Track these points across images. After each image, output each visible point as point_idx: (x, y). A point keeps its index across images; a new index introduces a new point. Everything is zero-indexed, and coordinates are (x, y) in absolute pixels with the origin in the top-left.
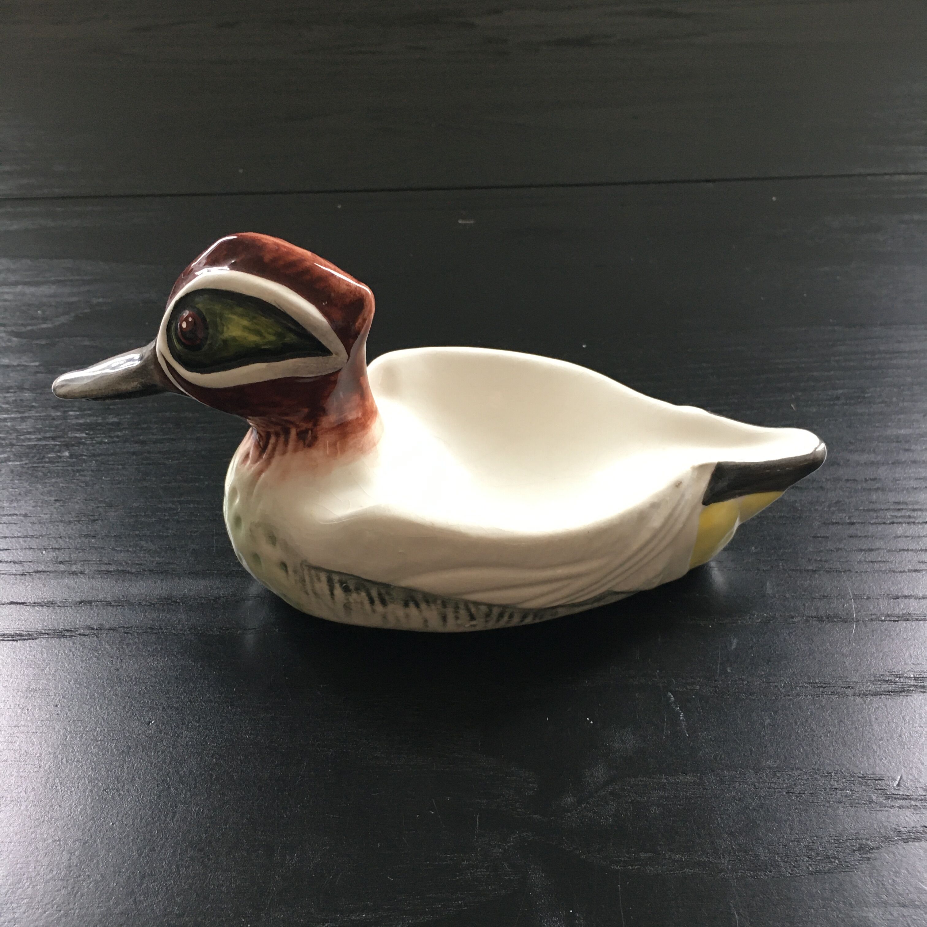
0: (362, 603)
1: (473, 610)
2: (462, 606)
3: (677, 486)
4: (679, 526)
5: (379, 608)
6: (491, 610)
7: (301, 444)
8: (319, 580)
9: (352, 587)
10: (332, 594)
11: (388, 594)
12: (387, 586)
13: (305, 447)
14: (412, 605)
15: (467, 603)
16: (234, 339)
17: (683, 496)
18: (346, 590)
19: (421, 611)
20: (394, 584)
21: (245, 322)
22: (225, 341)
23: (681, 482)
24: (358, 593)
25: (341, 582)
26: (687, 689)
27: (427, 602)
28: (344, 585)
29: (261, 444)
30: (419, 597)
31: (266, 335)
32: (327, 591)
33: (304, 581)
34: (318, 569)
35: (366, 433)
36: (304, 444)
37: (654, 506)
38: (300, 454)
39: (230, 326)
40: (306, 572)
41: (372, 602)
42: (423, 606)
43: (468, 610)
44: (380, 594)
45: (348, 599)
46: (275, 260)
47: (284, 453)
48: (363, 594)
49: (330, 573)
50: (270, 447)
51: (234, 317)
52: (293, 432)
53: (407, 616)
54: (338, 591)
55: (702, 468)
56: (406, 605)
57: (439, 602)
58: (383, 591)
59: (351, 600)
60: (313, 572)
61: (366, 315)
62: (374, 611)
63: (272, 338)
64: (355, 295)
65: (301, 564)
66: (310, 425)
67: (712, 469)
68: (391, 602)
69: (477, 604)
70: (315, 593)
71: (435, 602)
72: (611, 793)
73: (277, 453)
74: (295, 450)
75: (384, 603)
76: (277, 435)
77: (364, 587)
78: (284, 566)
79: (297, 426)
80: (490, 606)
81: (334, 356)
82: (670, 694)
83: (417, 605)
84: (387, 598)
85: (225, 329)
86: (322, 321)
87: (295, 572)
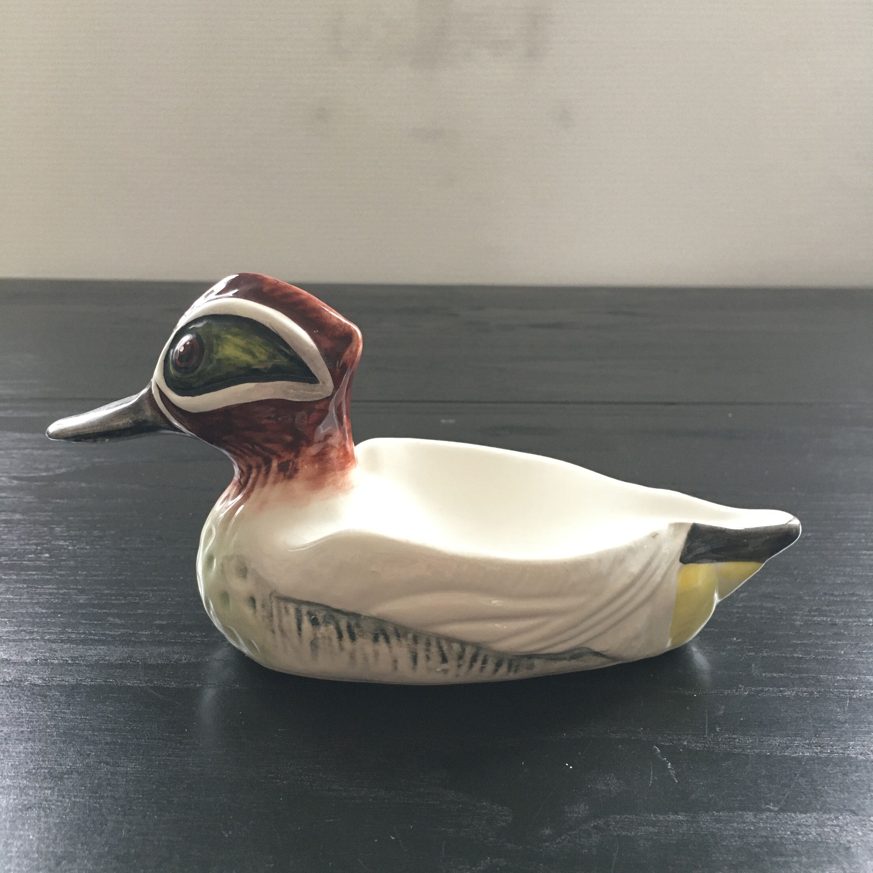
0: (330, 639)
1: (445, 648)
2: (434, 643)
3: (654, 537)
4: (657, 578)
5: (347, 642)
6: (464, 650)
7: (282, 475)
8: (287, 611)
9: (320, 620)
10: (299, 629)
11: (358, 625)
12: (356, 616)
13: (284, 479)
14: (381, 638)
15: (439, 638)
16: (228, 359)
17: (659, 547)
18: (315, 622)
19: (390, 647)
20: (364, 613)
21: (239, 341)
22: (219, 360)
23: (658, 534)
24: (326, 626)
25: (309, 613)
26: (673, 743)
27: (398, 636)
28: (313, 617)
29: (242, 481)
30: (390, 629)
31: (258, 354)
32: (294, 627)
33: (271, 615)
34: (287, 600)
35: (346, 474)
36: (285, 475)
37: (631, 551)
38: (279, 487)
39: (225, 346)
40: (274, 604)
41: (340, 636)
42: (394, 640)
43: (440, 648)
44: (349, 627)
45: (315, 634)
46: (273, 291)
47: (264, 485)
48: (332, 627)
49: (300, 603)
50: (250, 481)
51: (229, 337)
52: (275, 464)
53: (376, 654)
54: (306, 625)
55: (678, 526)
56: (376, 639)
57: (410, 636)
58: (353, 623)
59: (319, 636)
60: (282, 604)
61: (354, 349)
62: (342, 648)
63: (263, 357)
64: (344, 329)
65: (271, 595)
66: (292, 455)
67: (689, 528)
68: (361, 636)
69: (450, 640)
70: (282, 631)
71: (405, 636)
72: (595, 827)
73: (256, 487)
74: (275, 483)
75: (353, 637)
76: (259, 467)
77: (332, 617)
78: (252, 600)
79: (279, 457)
80: (463, 644)
81: (321, 384)
82: (655, 747)
83: (387, 640)
84: (356, 630)
85: (220, 349)
86: (312, 347)
87: (263, 606)
